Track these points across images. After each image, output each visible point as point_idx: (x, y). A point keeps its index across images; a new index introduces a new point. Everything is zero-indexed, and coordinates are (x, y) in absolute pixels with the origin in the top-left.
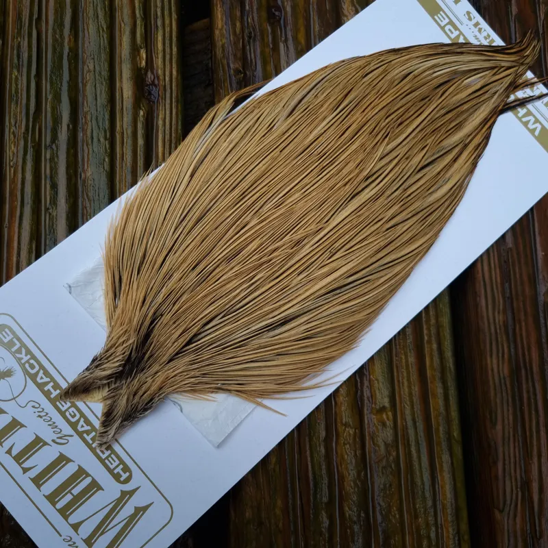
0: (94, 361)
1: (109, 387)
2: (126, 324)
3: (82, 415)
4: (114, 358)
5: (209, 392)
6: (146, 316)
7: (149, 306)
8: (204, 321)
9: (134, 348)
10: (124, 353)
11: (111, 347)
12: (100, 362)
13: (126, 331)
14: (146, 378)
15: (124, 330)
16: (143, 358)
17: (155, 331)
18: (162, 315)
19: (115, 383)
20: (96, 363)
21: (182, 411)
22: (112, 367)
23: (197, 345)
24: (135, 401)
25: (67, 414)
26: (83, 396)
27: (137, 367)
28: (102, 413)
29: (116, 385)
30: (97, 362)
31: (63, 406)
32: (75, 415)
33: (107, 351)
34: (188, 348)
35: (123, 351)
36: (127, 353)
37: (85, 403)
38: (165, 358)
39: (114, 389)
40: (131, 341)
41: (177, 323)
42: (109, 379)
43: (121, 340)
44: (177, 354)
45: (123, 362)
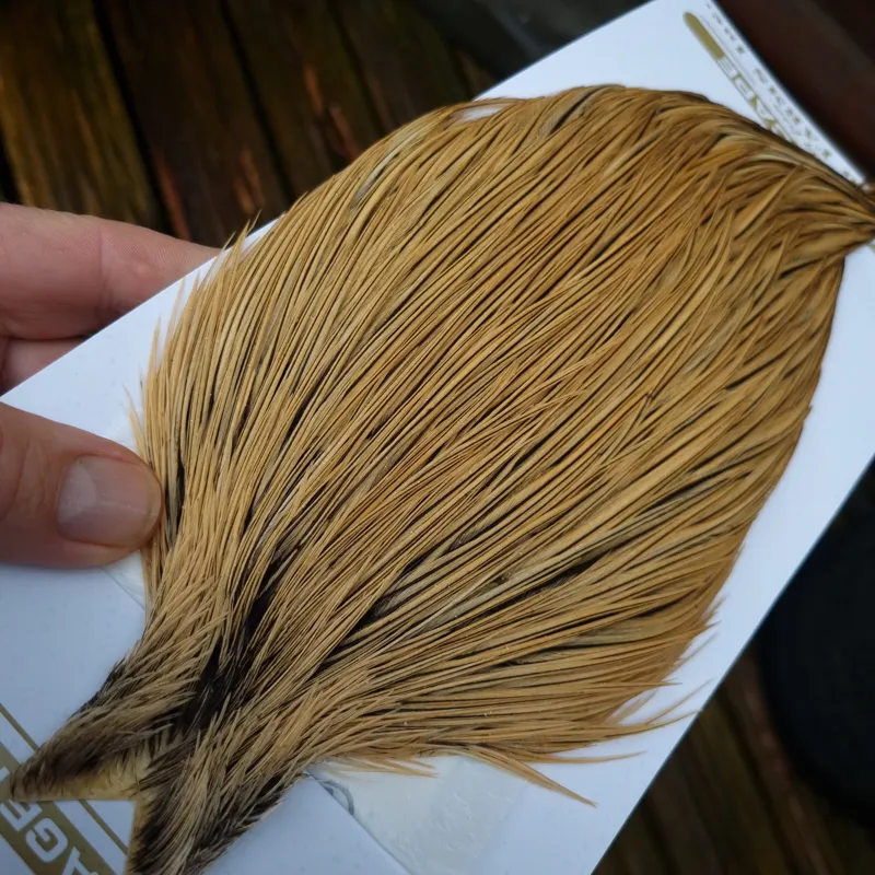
0: (114, 677)
1: (152, 753)
2: (199, 579)
3: (75, 838)
4: (171, 669)
5: (413, 752)
6: (256, 552)
7: (264, 529)
8: (406, 559)
9: (226, 637)
10: (196, 655)
11: (162, 640)
12: (131, 680)
13: (202, 595)
14: (260, 718)
15: (195, 594)
16: (250, 664)
17: (282, 590)
18: (299, 547)
19: (170, 741)
20: (121, 684)
21: (351, 810)
22: (164, 691)
23: (389, 623)
24: (232, 784)
25: (30, 839)
26: (79, 781)
27: (232, 689)
28: (135, 829)
29: (173, 746)
30: (123, 681)
31: (17, 816)
32: (54, 841)
33: (151, 650)
34: (366, 630)
35: (197, 648)
36: (208, 653)
37: (83, 802)
38: (310, 661)
39: (168, 757)
40: (217, 620)
41: (338, 568)
42: (154, 727)
43: (190, 619)
44: (338, 649)
45: (196, 678)
